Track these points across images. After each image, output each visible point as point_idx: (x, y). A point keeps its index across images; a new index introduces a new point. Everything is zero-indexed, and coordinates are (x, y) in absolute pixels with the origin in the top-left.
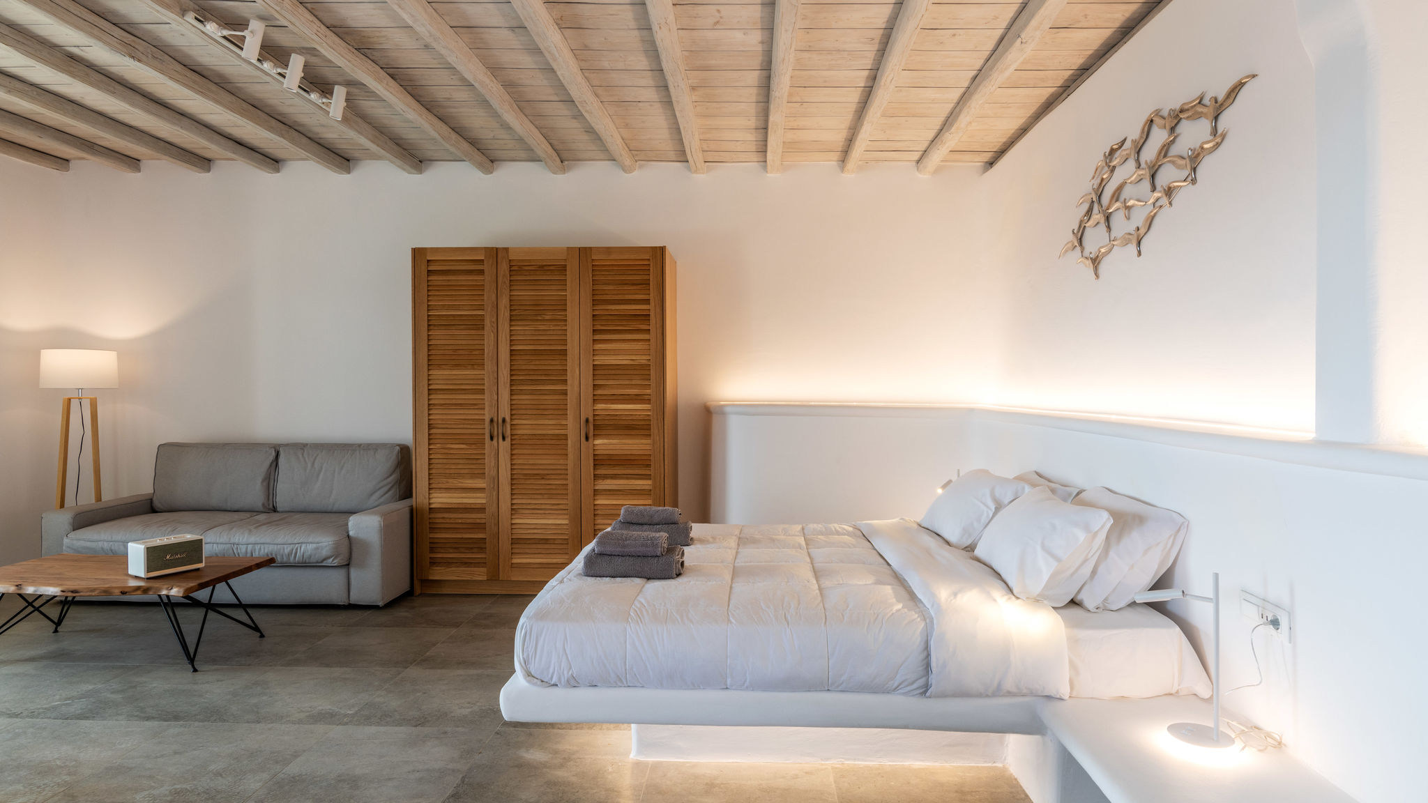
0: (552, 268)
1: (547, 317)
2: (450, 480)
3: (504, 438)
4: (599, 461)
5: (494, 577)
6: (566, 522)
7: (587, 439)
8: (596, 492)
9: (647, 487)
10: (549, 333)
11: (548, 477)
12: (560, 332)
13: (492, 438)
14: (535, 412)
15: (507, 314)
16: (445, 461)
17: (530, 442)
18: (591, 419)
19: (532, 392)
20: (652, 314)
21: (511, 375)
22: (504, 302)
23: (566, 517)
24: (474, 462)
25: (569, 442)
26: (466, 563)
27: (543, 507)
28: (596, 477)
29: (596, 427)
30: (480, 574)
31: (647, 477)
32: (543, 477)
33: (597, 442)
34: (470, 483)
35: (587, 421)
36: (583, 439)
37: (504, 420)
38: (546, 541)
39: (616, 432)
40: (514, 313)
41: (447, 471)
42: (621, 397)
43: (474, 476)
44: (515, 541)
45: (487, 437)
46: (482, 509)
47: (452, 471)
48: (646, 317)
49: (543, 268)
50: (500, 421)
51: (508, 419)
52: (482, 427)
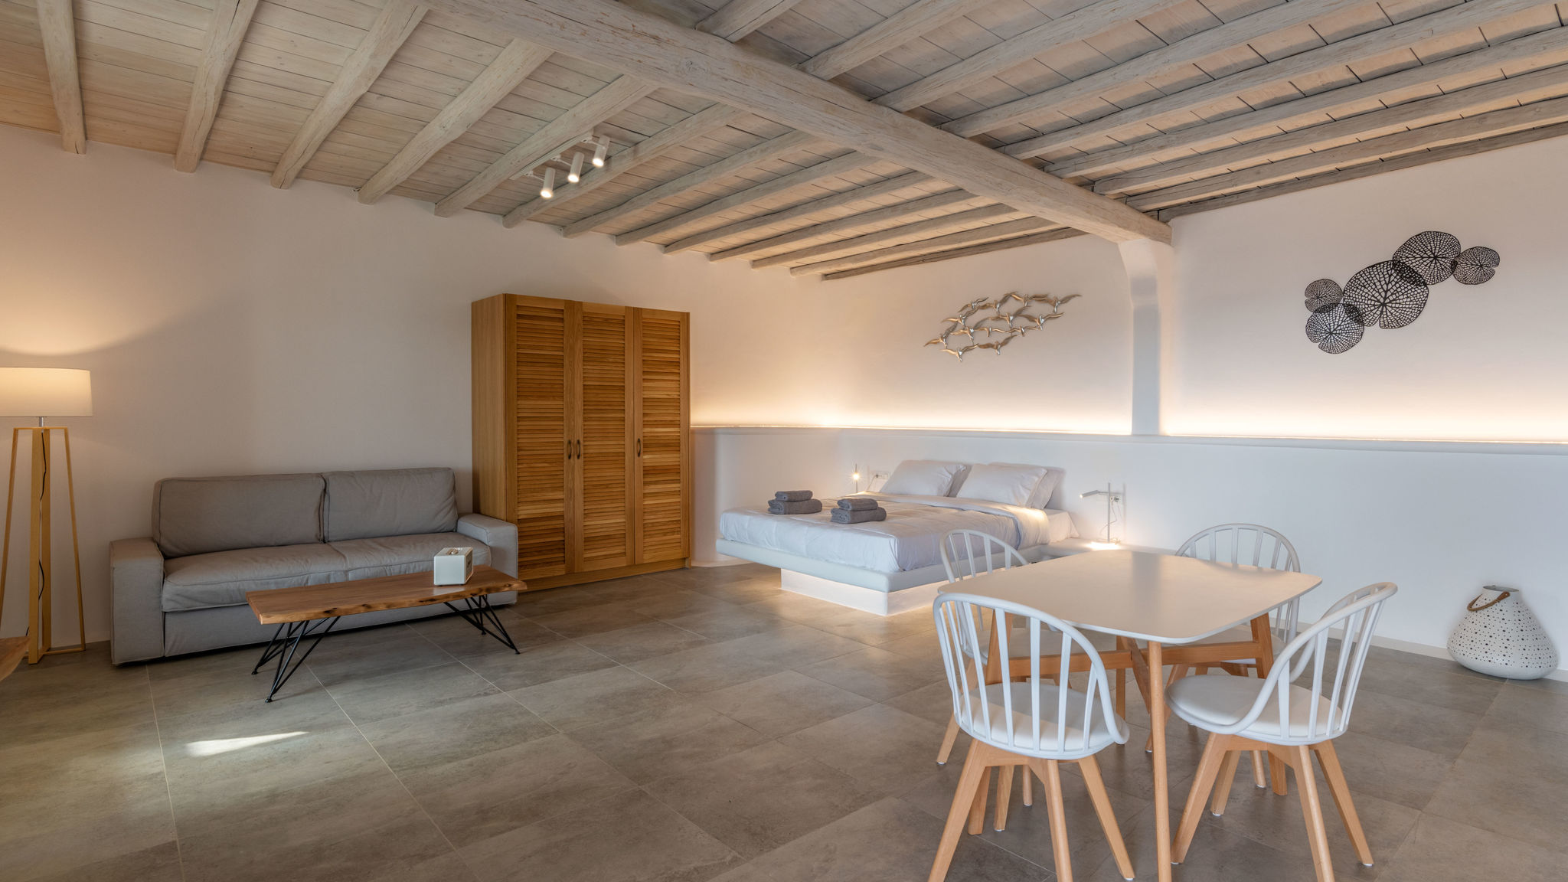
0: (613, 321)
1: (611, 360)
2: (535, 494)
3: (579, 457)
4: (648, 471)
5: (570, 572)
6: (623, 520)
7: (639, 455)
8: (645, 495)
9: (678, 489)
10: (612, 372)
11: (610, 486)
12: (620, 372)
13: (570, 457)
14: (601, 435)
15: (581, 356)
16: (532, 478)
17: (597, 459)
18: (641, 440)
19: (600, 419)
20: (681, 362)
21: (584, 405)
22: (579, 346)
23: (624, 516)
24: (555, 477)
25: (626, 457)
26: (548, 563)
27: (607, 510)
28: (645, 483)
29: (645, 446)
30: (560, 570)
31: (678, 481)
32: (607, 486)
33: (645, 457)
34: (551, 495)
35: (639, 441)
36: (636, 455)
37: (578, 442)
38: (608, 537)
39: (658, 449)
40: (586, 355)
41: (533, 487)
42: (661, 423)
43: (554, 489)
44: (587, 540)
45: (566, 457)
46: (561, 517)
47: (537, 486)
48: (677, 364)
49: (607, 321)
50: (576, 442)
51: (581, 441)
52: (561, 448)
